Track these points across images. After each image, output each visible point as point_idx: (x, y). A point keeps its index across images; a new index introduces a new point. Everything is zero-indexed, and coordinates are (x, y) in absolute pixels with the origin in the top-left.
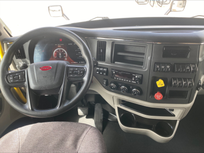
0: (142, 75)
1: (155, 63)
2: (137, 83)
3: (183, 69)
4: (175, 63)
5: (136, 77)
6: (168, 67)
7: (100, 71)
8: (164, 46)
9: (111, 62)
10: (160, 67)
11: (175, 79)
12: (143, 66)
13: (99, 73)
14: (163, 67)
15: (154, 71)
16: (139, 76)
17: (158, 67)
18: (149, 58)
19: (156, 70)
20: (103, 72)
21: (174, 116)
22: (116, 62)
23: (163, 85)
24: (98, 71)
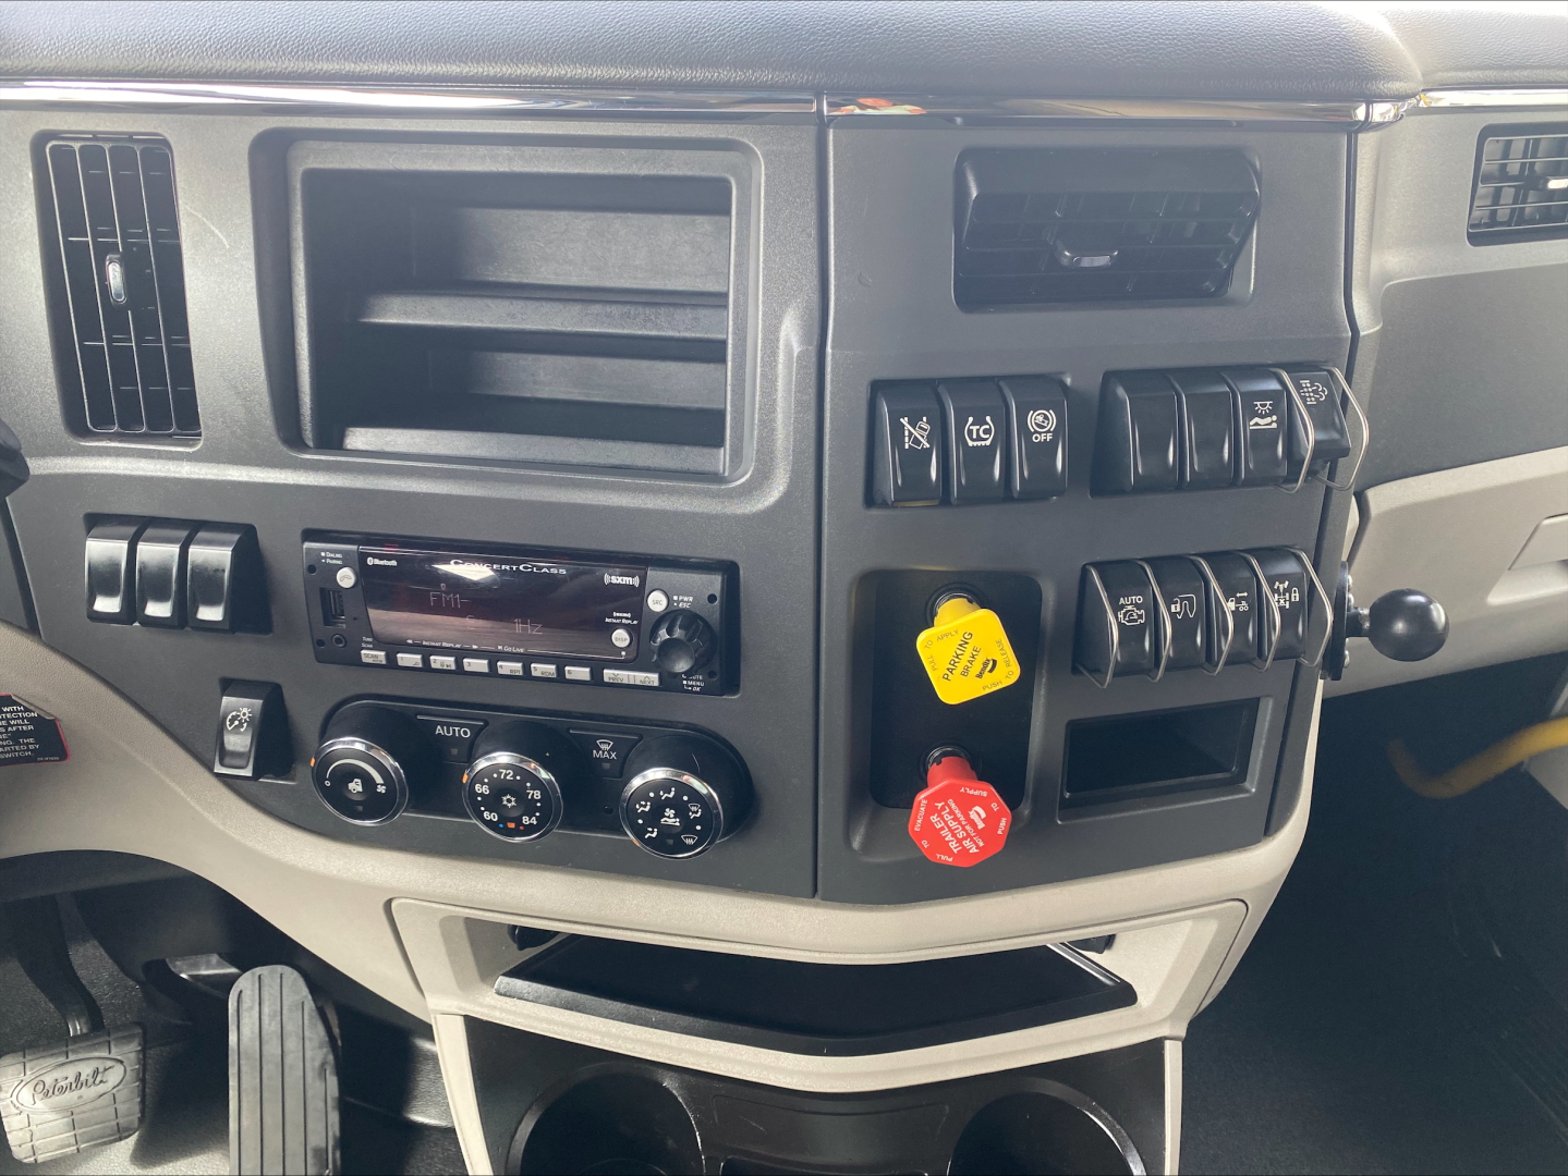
0: (730, 571)
1: (878, 388)
2: (670, 683)
3: (1209, 444)
4: (1110, 377)
5: (657, 602)
6: (1042, 423)
7: (137, 585)
8: (967, 155)
9: (291, 435)
10: (940, 435)
11: (1123, 576)
12: (722, 458)
13: (132, 611)
14: (980, 434)
15: (871, 498)
16: (695, 591)
17: (918, 433)
18: (791, 334)
19: (891, 479)
20: (190, 587)
21: (1123, 995)
22: (360, 438)
23: (1008, 672)
24: (103, 580)
